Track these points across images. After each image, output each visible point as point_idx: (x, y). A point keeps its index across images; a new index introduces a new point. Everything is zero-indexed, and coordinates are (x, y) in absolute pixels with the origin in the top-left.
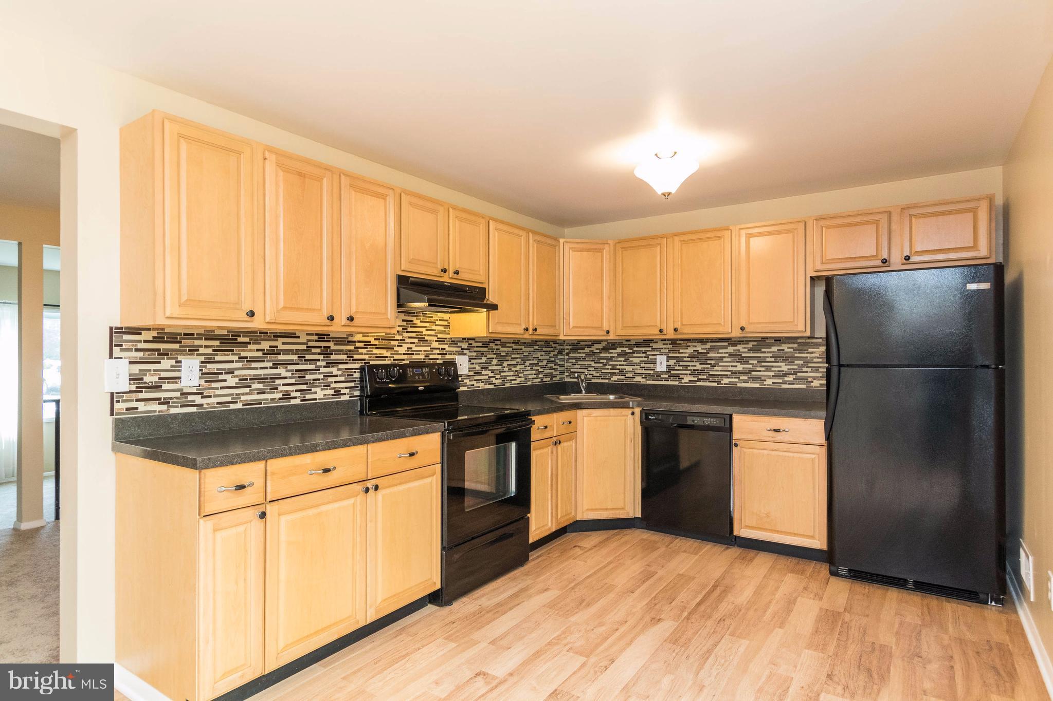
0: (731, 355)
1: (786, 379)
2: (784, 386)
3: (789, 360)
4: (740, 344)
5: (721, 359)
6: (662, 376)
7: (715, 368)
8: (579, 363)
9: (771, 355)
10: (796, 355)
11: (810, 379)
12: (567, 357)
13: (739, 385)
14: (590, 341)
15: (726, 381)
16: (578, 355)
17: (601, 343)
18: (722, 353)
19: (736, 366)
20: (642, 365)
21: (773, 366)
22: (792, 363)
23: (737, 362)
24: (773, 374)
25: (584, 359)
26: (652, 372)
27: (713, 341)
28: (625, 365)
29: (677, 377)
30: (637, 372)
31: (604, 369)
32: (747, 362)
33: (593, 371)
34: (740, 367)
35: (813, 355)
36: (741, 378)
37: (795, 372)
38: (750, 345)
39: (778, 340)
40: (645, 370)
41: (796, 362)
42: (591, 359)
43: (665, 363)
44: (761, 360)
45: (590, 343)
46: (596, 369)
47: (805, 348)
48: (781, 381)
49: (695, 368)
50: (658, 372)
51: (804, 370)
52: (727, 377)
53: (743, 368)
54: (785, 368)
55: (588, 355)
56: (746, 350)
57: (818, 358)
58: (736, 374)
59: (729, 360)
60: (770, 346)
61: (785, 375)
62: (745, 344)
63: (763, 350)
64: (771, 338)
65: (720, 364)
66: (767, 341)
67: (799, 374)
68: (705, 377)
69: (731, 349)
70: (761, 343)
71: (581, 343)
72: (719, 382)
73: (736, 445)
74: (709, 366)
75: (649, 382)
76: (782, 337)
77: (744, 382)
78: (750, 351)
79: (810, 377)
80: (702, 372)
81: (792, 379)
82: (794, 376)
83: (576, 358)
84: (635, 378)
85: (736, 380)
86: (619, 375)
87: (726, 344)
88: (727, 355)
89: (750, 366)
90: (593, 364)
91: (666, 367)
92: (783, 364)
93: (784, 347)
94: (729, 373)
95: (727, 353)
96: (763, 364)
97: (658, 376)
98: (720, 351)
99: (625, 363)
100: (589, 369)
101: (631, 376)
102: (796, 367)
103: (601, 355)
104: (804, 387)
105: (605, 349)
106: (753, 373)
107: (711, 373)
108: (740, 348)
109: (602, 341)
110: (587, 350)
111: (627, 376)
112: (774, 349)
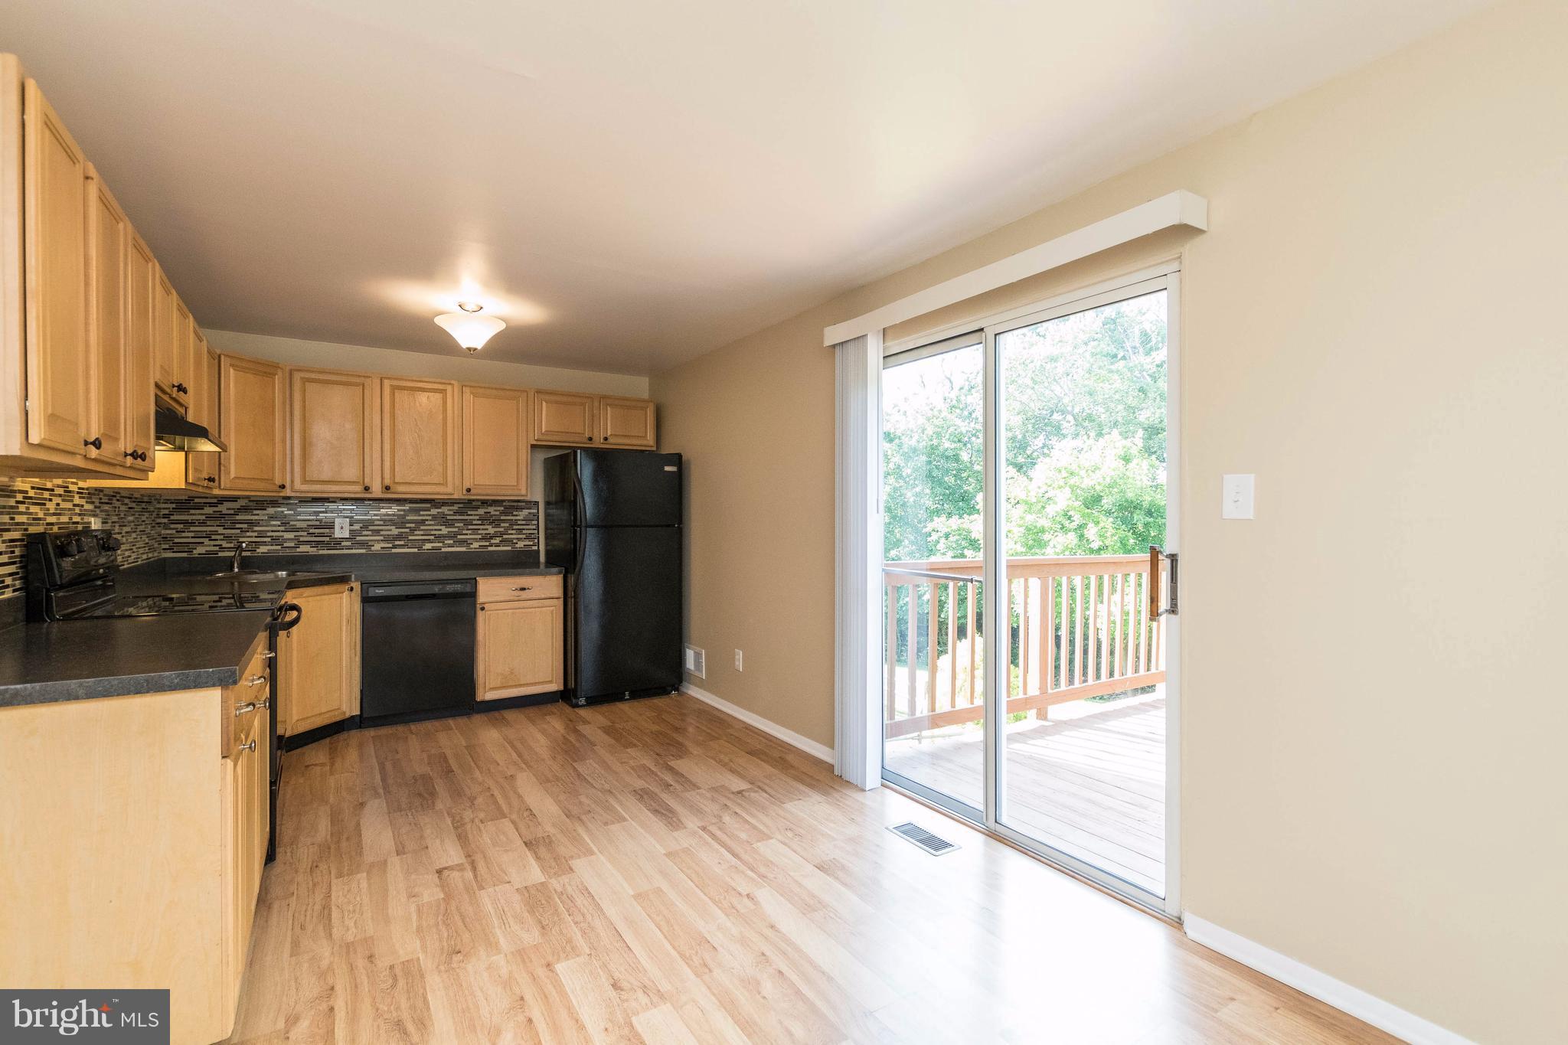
0: (434, 517)
1: (493, 541)
2: (490, 549)
3: (496, 522)
4: (445, 506)
5: (423, 522)
6: (343, 544)
7: (416, 533)
8: (192, 529)
9: (478, 517)
10: (502, 518)
11: (515, 541)
12: (166, 520)
13: (443, 550)
14: (216, 498)
15: (428, 546)
16: (189, 518)
17: (236, 501)
18: (424, 515)
19: (440, 530)
20: (311, 531)
21: (479, 529)
22: (498, 526)
23: (441, 525)
24: (480, 537)
25: (203, 523)
26: (328, 539)
27: (412, 501)
28: (282, 531)
29: (363, 544)
30: (301, 539)
31: (244, 537)
32: (452, 525)
33: (222, 540)
34: (445, 531)
35: (518, 518)
36: (446, 542)
37: (501, 534)
38: (456, 507)
39: (485, 503)
40: (315, 536)
41: (502, 525)
42: (218, 523)
43: (347, 528)
44: (467, 523)
45: (215, 501)
46: (227, 538)
47: (510, 510)
48: (488, 544)
49: (389, 533)
50: (336, 538)
51: (510, 532)
52: (429, 541)
53: (449, 532)
54: (491, 530)
55: (209, 517)
56: (451, 513)
57: (523, 520)
58: (439, 538)
59: (432, 523)
60: (476, 508)
61: (491, 538)
62: (451, 506)
63: (469, 513)
64: (478, 500)
65: (422, 528)
66: (474, 503)
67: (505, 536)
68: (402, 543)
69: (434, 511)
70: (469, 506)
71: (196, 500)
72: (420, 548)
73: (483, 609)
74: (408, 530)
75: (321, 552)
76: (488, 500)
77: (449, 547)
78: (455, 513)
79: (514, 539)
80: (399, 537)
81: (498, 542)
82: (501, 539)
83: (185, 522)
84: (299, 547)
85: (441, 545)
86: (272, 545)
87: (429, 505)
88: (430, 518)
89: (456, 530)
90: (221, 530)
91: (348, 532)
92: (489, 527)
93: (491, 510)
94: (432, 537)
95: (430, 515)
96: (470, 527)
97: (337, 543)
98: (422, 513)
99: (282, 528)
100: (213, 537)
101: (292, 545)
102: (502, 529)
103: (238, 517)
104: (509, 548)
105: (245, 509)
106: (459, 537)
107: (410, 538)
108: (445, 510)
109: (239, 498)
110: (209, 510)
111: (285, 545)
112: (481, 511)
